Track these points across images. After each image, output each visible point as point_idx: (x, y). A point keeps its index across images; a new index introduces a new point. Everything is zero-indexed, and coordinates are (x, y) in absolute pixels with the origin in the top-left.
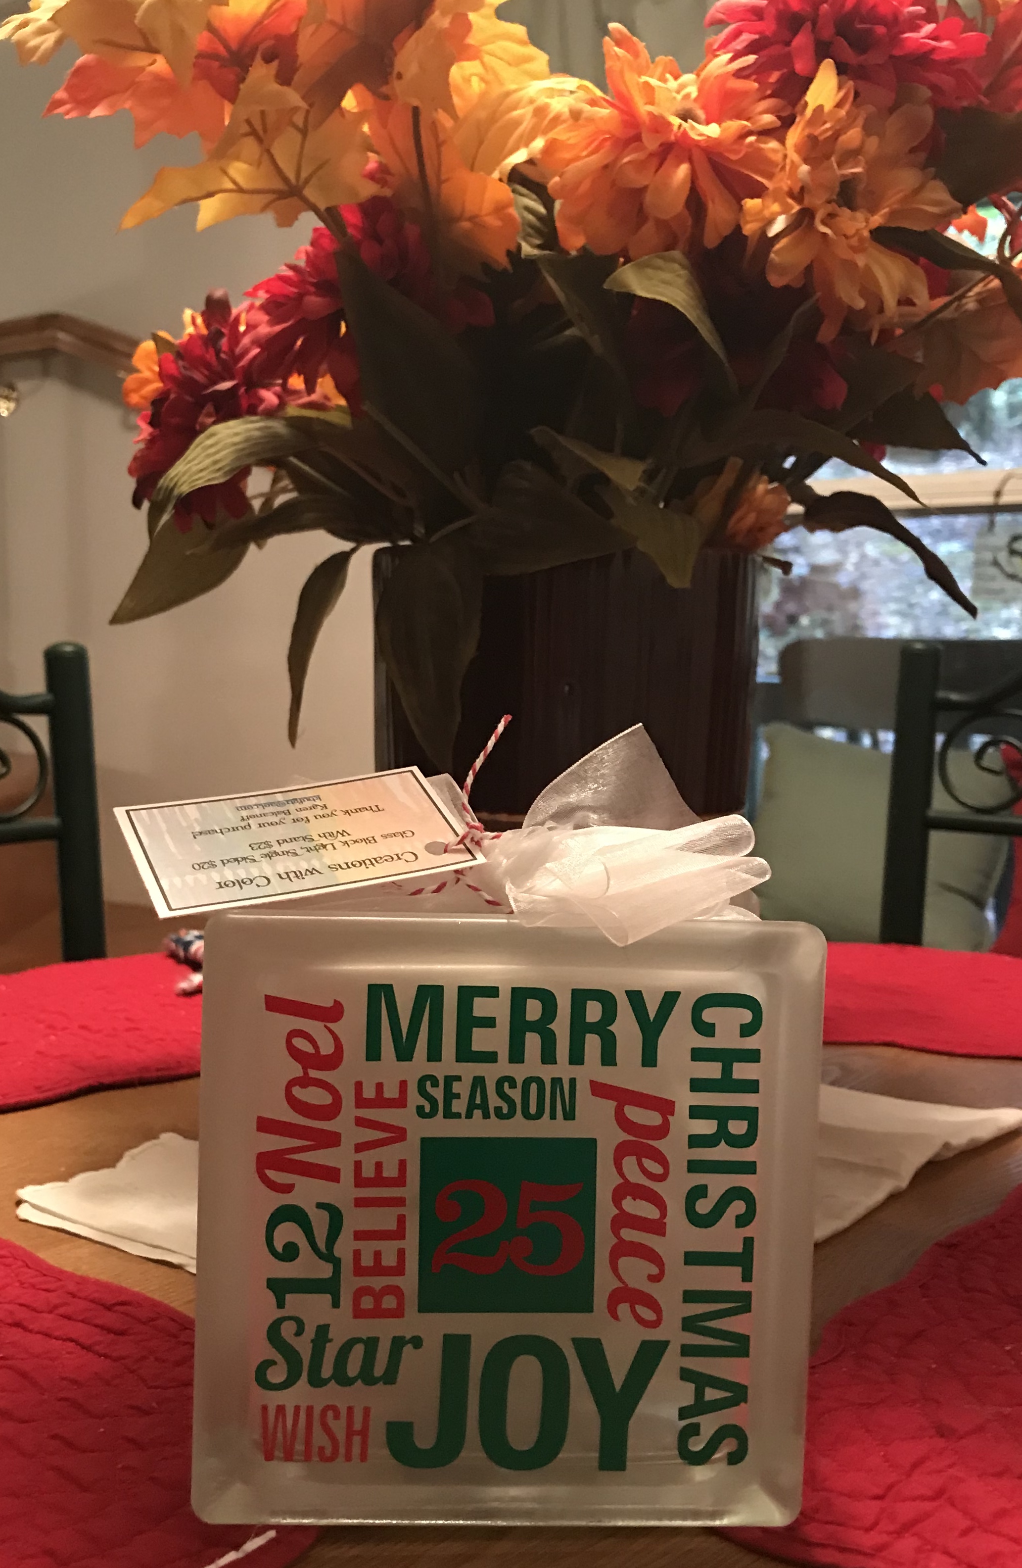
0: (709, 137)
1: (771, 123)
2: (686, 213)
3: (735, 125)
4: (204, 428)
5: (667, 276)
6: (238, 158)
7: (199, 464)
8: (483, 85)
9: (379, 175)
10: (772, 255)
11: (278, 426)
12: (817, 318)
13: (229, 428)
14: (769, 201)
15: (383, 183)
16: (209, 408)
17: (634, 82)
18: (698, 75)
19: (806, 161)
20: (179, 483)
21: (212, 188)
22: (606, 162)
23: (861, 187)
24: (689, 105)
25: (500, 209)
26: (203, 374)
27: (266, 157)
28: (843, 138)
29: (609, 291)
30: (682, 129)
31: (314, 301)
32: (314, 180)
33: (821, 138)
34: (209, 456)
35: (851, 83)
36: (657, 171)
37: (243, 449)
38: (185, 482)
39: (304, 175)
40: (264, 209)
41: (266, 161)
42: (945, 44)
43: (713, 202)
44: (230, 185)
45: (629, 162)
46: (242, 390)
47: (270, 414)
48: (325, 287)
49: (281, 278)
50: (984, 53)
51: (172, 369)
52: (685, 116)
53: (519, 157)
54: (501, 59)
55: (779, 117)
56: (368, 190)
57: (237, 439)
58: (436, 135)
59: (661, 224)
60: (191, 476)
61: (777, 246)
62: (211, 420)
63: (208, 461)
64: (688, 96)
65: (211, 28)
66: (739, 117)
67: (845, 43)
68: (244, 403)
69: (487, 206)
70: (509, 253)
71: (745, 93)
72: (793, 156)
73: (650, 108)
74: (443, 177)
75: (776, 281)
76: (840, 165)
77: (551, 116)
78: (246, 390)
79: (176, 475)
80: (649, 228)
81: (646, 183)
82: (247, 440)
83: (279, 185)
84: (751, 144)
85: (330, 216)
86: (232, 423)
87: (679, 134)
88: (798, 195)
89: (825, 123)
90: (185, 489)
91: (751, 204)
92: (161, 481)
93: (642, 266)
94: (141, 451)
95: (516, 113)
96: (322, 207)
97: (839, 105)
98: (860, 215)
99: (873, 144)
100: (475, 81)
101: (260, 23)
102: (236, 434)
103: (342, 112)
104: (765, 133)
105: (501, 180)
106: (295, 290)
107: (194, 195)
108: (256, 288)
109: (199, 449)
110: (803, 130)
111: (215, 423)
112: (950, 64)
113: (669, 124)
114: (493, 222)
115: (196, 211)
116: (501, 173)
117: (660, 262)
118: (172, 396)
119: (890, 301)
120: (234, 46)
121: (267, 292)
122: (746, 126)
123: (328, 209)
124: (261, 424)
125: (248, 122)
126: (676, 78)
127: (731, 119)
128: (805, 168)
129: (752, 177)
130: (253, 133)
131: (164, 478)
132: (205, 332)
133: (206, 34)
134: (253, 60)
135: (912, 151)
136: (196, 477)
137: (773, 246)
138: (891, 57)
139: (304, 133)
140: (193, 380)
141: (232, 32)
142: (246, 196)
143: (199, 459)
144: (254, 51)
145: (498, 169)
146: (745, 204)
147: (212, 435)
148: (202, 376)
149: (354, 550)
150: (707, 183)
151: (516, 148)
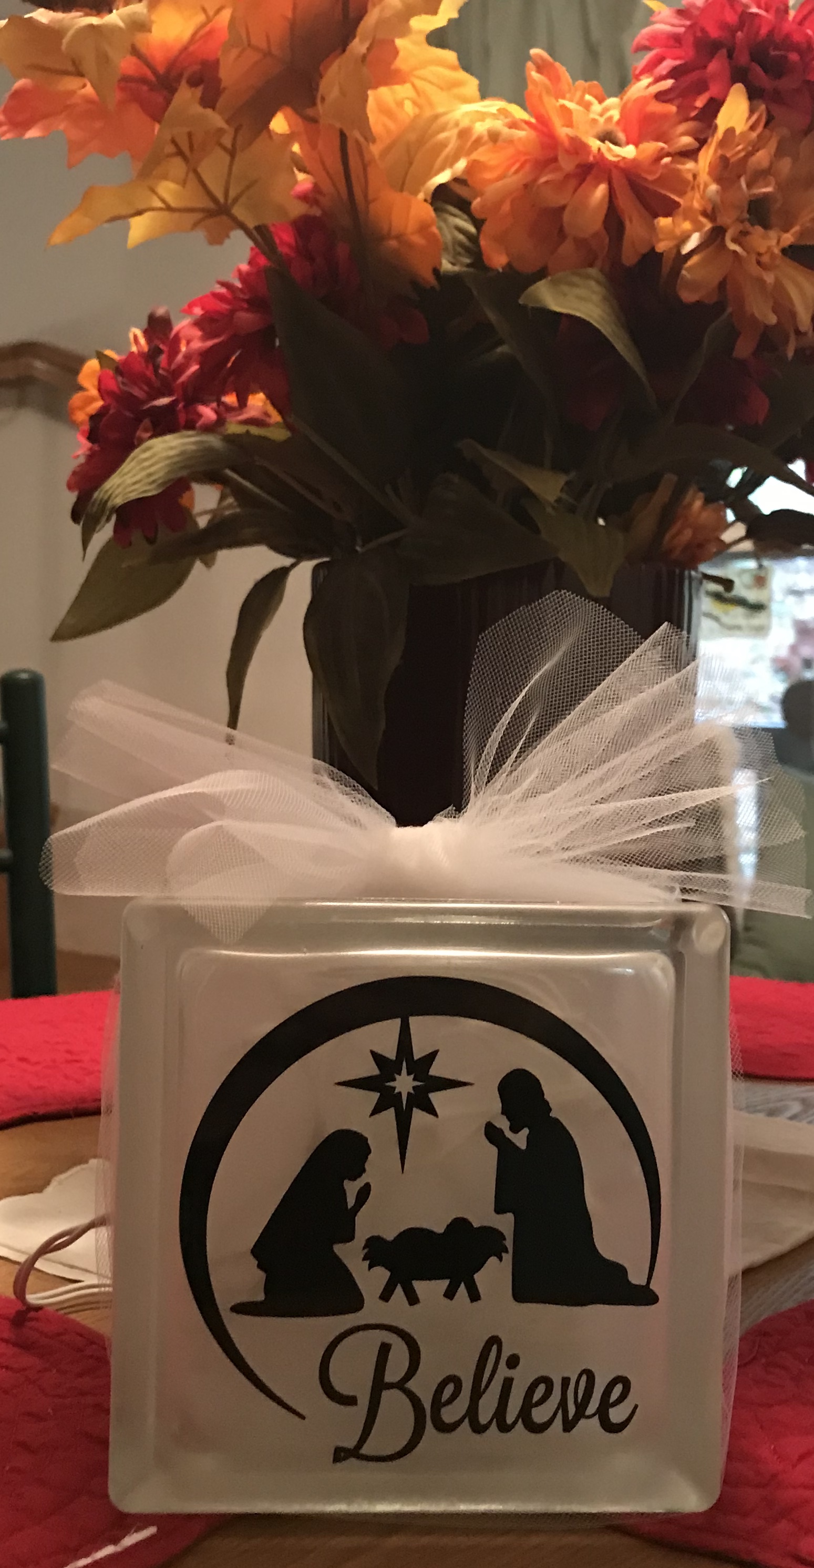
0: (624, 158)
1: (689, 145)
2: (604, 232)
3: (651, 147)
4: (141, 441)
5: (582, 292)
6: (165, 177)
7: (135, 475)
8: (415, 109)
9: (311, 197)
10: (684, 272)
11: (213, 440)
12: (733, 334)
13: (165, 442)
14: (679, 219)
15: (314, 203)
16: (147, 422)
17: (551, 105)
19: (717, 180)
20: (113, 496)
21: (141, 206)
22: (525, 182)
23: (774, 206)
24: (610, 127)
25: (423, 228)
26: (141, 389)
27: (191, 175)
28: (754, 159)
29: (524, 307)
30: (601, 151)
31: (245, 317)
32: (243, 200)
33: (732, 160)
34: (143, 469)
35: (764, 108)
36: (576, 190)
37: (178, 462)
38: (119, 494)
39: (232, 194)
40: (195, 225)
41: (192, 182)
43: (631, 221)
44: (159, 204)
45: (547, 182)
46: (181, 405)
47: (209, 429)
48: (256, 303)
49: (215, 295)
51: (112, 385)
52: (605, 138)
53: (443, 177)
54: (430, 82)
55: (696, 139)
56: (298, 209)
57: (172, 453)
58: (363, 157)
59: (580, 243)
60: (125, 489)
61: (690, 263)
62: (149, 435)
63: (144, 473)
64: (611, 118)
65: (137, 53)
66: (657, 139)
67: (759, 71)
68: (182, 417)
70: (430, 269)
71: (665, 117)
72: (705, 176)
73: (568, 131)
74: (370, 197)
75: (688, 297)
76: (749, 186)
77: (474, 138)
78: (184, 407)
79: (111, 488)
80: (567, 248)
81: (563, 202)
82: (182, 453)
83: (207, 204)
84: (666, 165)
85: (258, 234)
86: (168, 437)
87: (598, 155)
88: (710, 214)
89: (737, 145)
90: (119, 501)
91: (663, 222)
92: (96, 495)
93: (555, 283)
94: (81, 465)
95: (442, 136)
96: (251, 225)
97: (752, 128)
98: (773, 234)
99: (785, 165)
100: (407, 104)
101: (185, 48)
102: (172, 448)
103: (272, 133)
104: (682, 154)
105: (425, 200)
106: (227, 307)
107: (123, 212)
108: (191, 306)
109: (133, 464)
110: (716, 151)
111: (151, 438)
113: (587, 146)
114: (417, 239)
115: (128, 228)
116: (426, 194)
117: (575, 279)
118: (112, 411)
119: (805, 319)
120: (161, 70)
121: (203, 309)
122: (662, 149)
123: (258, 228)
124: (198, 439)
125: (174, 142)
126: (601, 101)
127: (648, 141)
128: (714, 187)
129: (668, 195)
130: (180, 153)
131: (99, 490)
132: (145, 349)
133: (134, 59)
134: (178, 84)
136: (132, 488)
137: (685, 263)
138: (808, 84)
139: (232, 154)
140: (132, 395)
141: (160, 58)
142: (176, 215)
143: (134, 472)
144: (180, 76)
145: (423, 189)
146: (658, 223)
147: (149, 449)
148: (143, 393)
149: (293, 566)
150: (626, 202)
151: (441, 169)
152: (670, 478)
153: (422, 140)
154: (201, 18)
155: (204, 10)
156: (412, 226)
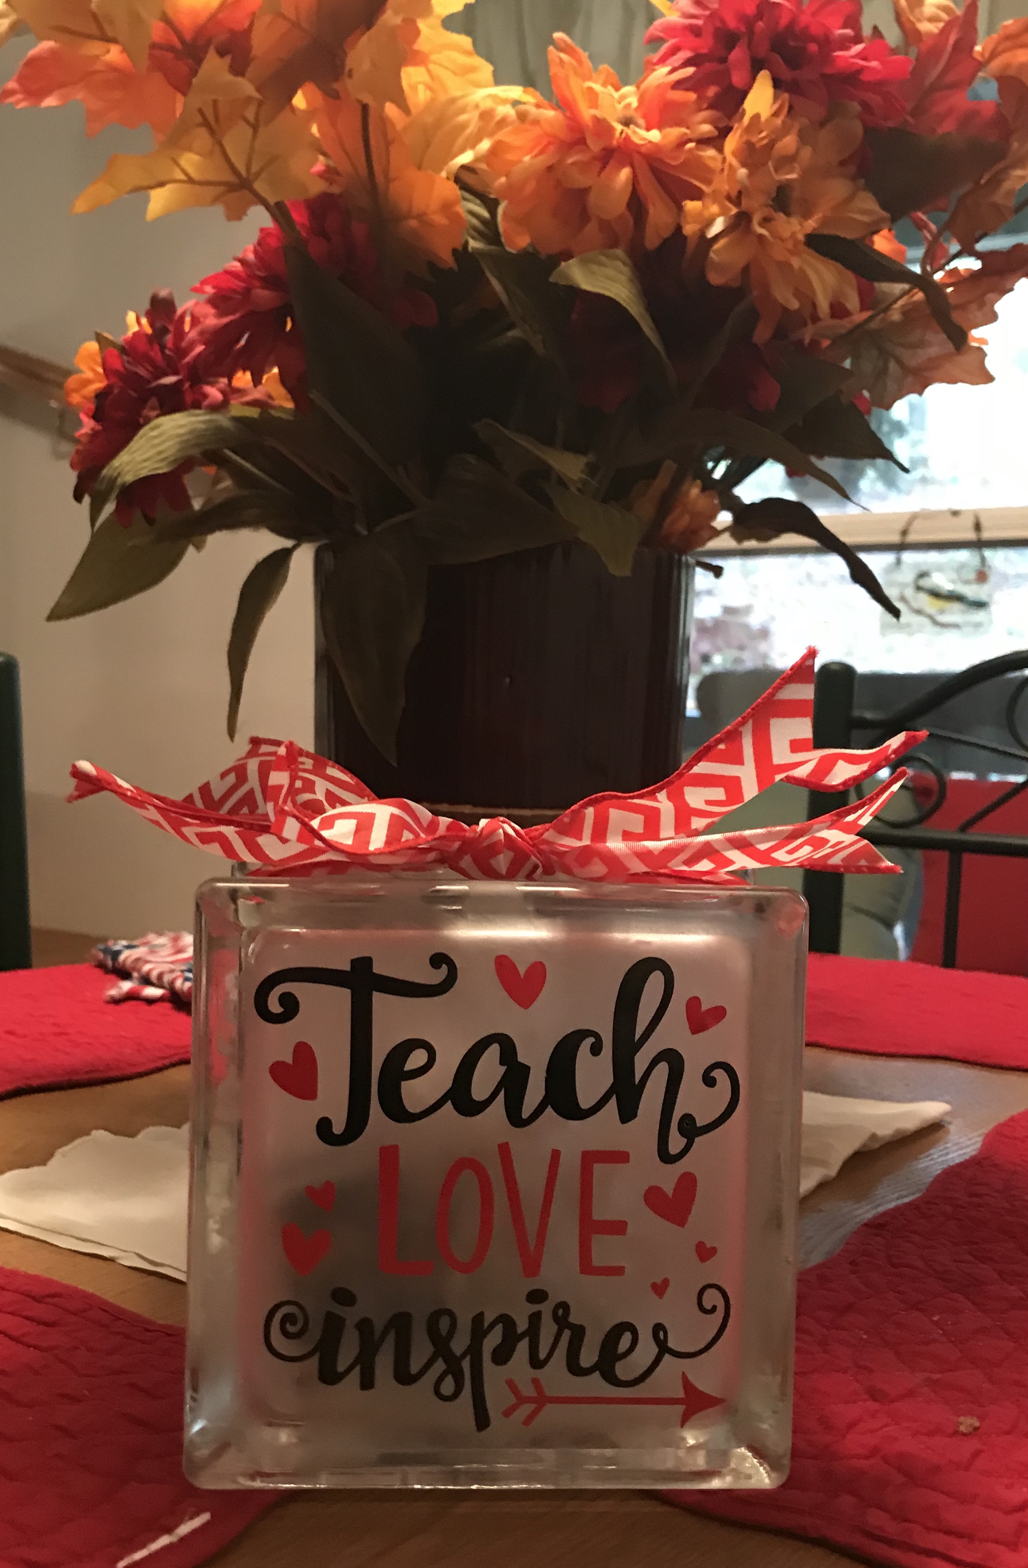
0: (650, 142)
1: (710, 132)
2: (628, 214)
3: (675, 132)
4: (148, 420)
5: (610, 272)
6: (190, 149)
7: (145, 452)
8: (429, 93)
9: (329, 174)
10: (711, 255)
11: (222, 419)
12: (753, 317)
14: (708, 201)
15: (331, 182)
16: (154, 401)
17: (576, 88)
18: (638, 87)
19: (744, 165)
20: (124, 473)
21: (162, 178)
22: (550, 163)
23: (796, 194)
24: (630, 113)
25: (447, 207)
26: (147, 370)
27: (217, 148)
28: (779, 145)
30: (624, 135)
31: (261, 295)
32: (263, 175)
33: (758, 146)
34: (154, 446)
35: (786, 96)
36: (600, 173)
37: (188, 440)
38: (129, 471)
39: (255, 168)
40: (215, 200)
41: (218, 154)
42: (874, 64)
43: (654, 205)
44: (182, 177)
45: (572, 164)
46: (187, 385)
47: (215, 408)
48: (272, 281)
49: (227, 272)
50: (909, 77)
51: (117, 365)
52: (627, 122)
53: (466, 158)
54: (447, 68)
55: (716, 128)
56: (317, 187)
57: (182, 431)
58: (385, 134)
59: (605, 225)
60: (135, 466)
61: (717, 246)
62: (156, 413)
63: (155, 451)
64: (629, 105)
65: (166, 20)
66: (678, 124)
67: (781, 61)
68: (189, 398)
69: (434, 205)
70: (455, 251)
71: (683, 105)
72: (732, 160)
73: (593, 112)
74: (391, 177)
75: (715, 278)
76: (776, 171)
77: (498, 118)
78: (191, 386)
79: (120, 465)
80: (592, 228)
81: (589, 184)
82: (191, 432)
83: (230, 177)
84: (690, 150)
85: (278, 211)
86: (175, 416)
87: (621, 141)
88: (736, 199)
89: (761, 132)
90: (129, 478)
91: (691, 206)
92: (105, 472)
93: (584, 262)
95: (463, 118)
96: (272, 201)
97: (776, 114)
98: (794, 221)
99: (806, 153)
100: (421, 88)
101: (214, 16)
102: (181, 426)
103: (293, 109)
104: (704, 142)
105: (448, 178)
106: (242, 284)
107: (144, 184)
108: (204, 282)
109: (142, 441)
111: (158, 416)
112: (877, 86)
113: (612, 129)
114: (440, 220)
115: (147, 200)
116: (448, 173)
117: (603, 259)
118: (116, 391)
119: (824, 306)
120: (188, 37)
121: (214, 287)
122: (686, 134)
123: (278, 204)
124: (207, 417)
125: (200, 111)
126: (617, 89)
127: (671, 126)
128: (743, 172)
129: (691, 183)
130: (206, 124)
131: (106, 469)
132: (149, 330)
133: (162, 25)
134: (206, 52)
135: (843, 163)
136: (141, 466)
137: (711, 246)
138: (824, 76)
139: (255, 128)
140: (136, 374)
141: (187, 24)
142: (197, 187)
143: (143, 450)
144: (208, 44)
145: (446, 168)
146: (685, 204)
147: (157, 427)
148: (147, 373)
149: (295, 547)
151: (462, 151)
152: (669, 467)
153: (440, 122)
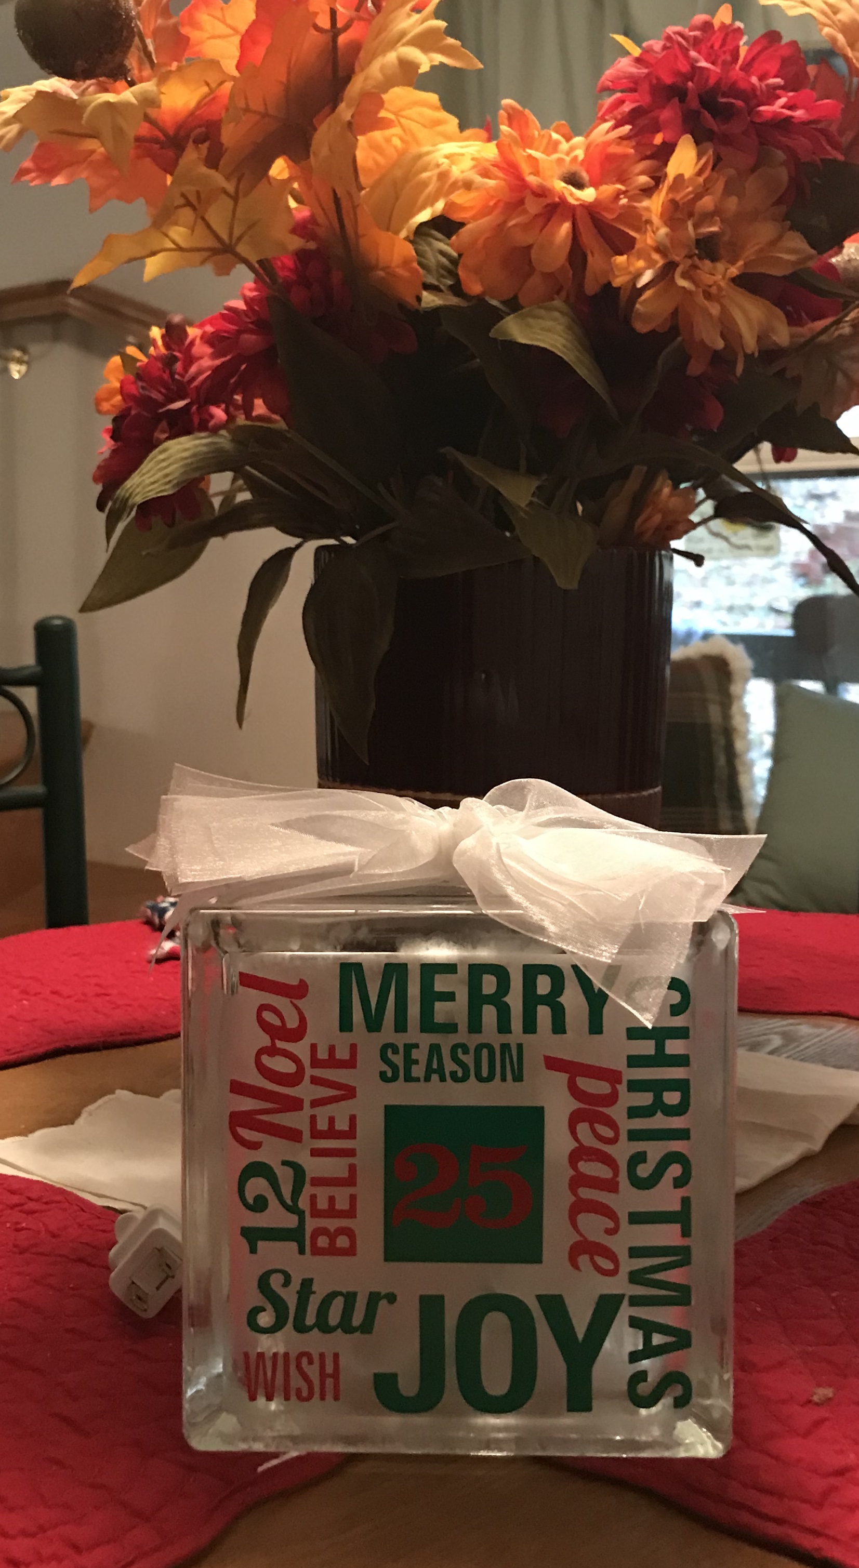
0: (585, 201)
1: (645, 183)
2: (568, 265)
3: (609, 189)
4: (158, 443)
5: (549, 324)
6: (176, 224)
7: (153, 475)
8: (402, 146)
10: (638, 306)
11: (224, 440)
13: (180, 443)
14: (637, 257)
15: (309, 236)
16: (164, 424)
18: (586, 139)
19: (666, 224)
20: (133, 496)
21: (156, 247)
22: (497, 223)
24: (576, 168)
26: (160, 392)
27: (199, 221)
28: (700, 203)
29: (495, 339)
31: (249, 339)
32: (246, 238)
33: (682, 201)
34: (160, 470)
35: (711, 152)
36: (541, 231)
37: (192, 463)
38: (138, 493)
39: (237, 233)
40: (203, 262)
41: (200, 227)
42: (800, 112)
43: (592, 253)
44: (172, 246)
45: (514, 225)
46: (194, 408)
47: (218, 430)
48: (259, 325)
50: (841, 116)
51: (133, 390)
52: (569, 180)
53: (424, 216)
55: (651, 179)
56: (296, 243)
57: (186, 454)
59: (549, 276)
60: (144, 488)
61: (644, 297)
62: (166, 435)
63: (160, 475)
64: (576, 157)
65: (152, 121)
66: (615, 180)
67: (709, 115)
68: (196, 420)
71: (625, 156)
72: (658, 217)
73: (536, 179)
74: (360, 233)
75: (641, 327)
76: (696, 226)
77: (451, 180)
78: (198, 408)
79: (131, 487)
80: (536, 280)
81: (531, 242)
82: (195, 455)
83: (213, 244)
84: (624, 204)
85: (261, 269)
86: (183, 439)
88: (662, 251)
89: (688, 187)
90: (139, 499)
91: (620, 260)
92: (120, 491)
93: (524, 317)
94: (105, 460)
96: (253, 260)
97: (700, 173)
98: (720, 266)
99: (732, 203)
101: (192, 114)
102: (186, 450)
103: (271, 179)
104: (640, 192)
105: (407, 235)
106: (232, 328)
107: (138, 255)
109: (151, 464)
110: (667, 194)
111: (167, 439)
112: (804, 128)
113: (552, 188)
114: (401, 271)
115: (144, 266)
116: (408, 231)
117: (543, 312)
118: (133, 412)
119: (749, 338)
120: (171, 132)
121: (213, 326)
122: (621, 189)
123: (260, 262)
124: (209, 440)
125: (183, 195)
126: (568, 139)
127: (607, 182)
128: (663, 231)
129: (628, 234)
130: (189, 204)
131: (121, 488)
132: (164, 354)
133: (147, 125)
134: (187, 142)
135: (772, 205)
136: (150, 488)
137: (640, 296)
138: (750, 125)
139: (235, 198)
140: (151, 398)
141: (168, 121)
142: (186, 254)
143: (152, 472)
144: (188, 136)
145: (406, 226)
146: (615, 260)
147: (165, 450)
148: (159, 395)
149: (298, 546)
150: (589, 238)
151: (423, 208)
152: (639, 471)
153: (406, 178)
154: (205, 89)
155: (208, 84)
156: (396, 259)
